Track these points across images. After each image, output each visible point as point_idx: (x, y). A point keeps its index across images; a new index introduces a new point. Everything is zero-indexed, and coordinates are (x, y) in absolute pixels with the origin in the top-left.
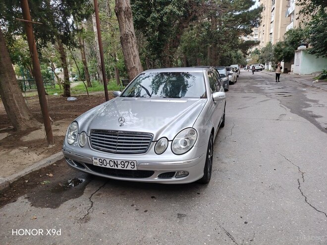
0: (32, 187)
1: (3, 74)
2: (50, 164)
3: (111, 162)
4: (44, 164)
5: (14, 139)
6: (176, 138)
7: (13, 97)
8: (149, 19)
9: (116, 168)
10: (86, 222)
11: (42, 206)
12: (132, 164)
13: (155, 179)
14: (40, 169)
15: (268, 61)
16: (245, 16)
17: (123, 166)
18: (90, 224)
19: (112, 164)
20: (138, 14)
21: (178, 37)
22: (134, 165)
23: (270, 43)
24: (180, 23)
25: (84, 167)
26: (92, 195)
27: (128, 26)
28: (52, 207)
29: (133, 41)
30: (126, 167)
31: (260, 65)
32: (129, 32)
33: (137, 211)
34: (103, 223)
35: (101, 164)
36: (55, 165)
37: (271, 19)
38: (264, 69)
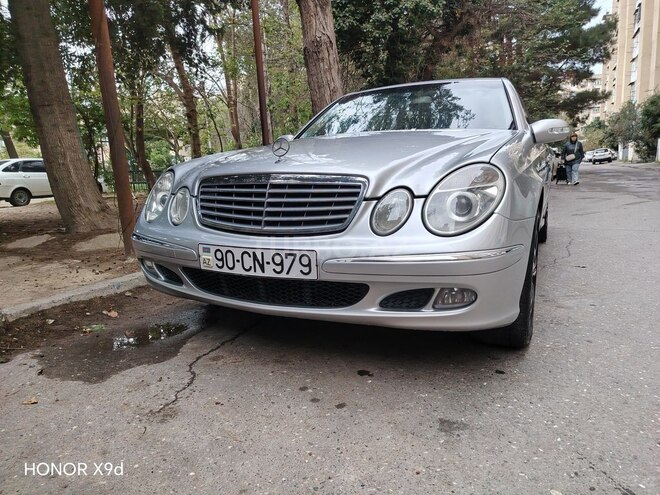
0: (60, 335)
1: (48, 108)
2: (119, 291)
3: (246, 256)
4: (102, 290)
5: (59, 246)
6: (437, 191)
7: (65, 158)
8: (367, 27)
9: (259, 273)
10: (162, 421)
11: (64, 377)
12: (305, 261)
13: (368, 311)
14: (91, 301)
15: (626, 140)
16: (577, 38)
17: (278, 269)
18: (174, 426)
19: (249, 262)
20: (345, 16)
21: (430, 68)
22: (309, 265)
23: (630, 103)
24: (435, 40)
25: (180, 282)
26: (198, 359)
27: (321, 23)
28: (88, 380)
29: (331, 58)
30: (286, 269)
31: (606, 151)
32: (324, 38)
33: (315, 404)
34: (210, 426)
35: (220, 264)
36: (128, 294)
37: (631, 52)
38: (615, 159)
